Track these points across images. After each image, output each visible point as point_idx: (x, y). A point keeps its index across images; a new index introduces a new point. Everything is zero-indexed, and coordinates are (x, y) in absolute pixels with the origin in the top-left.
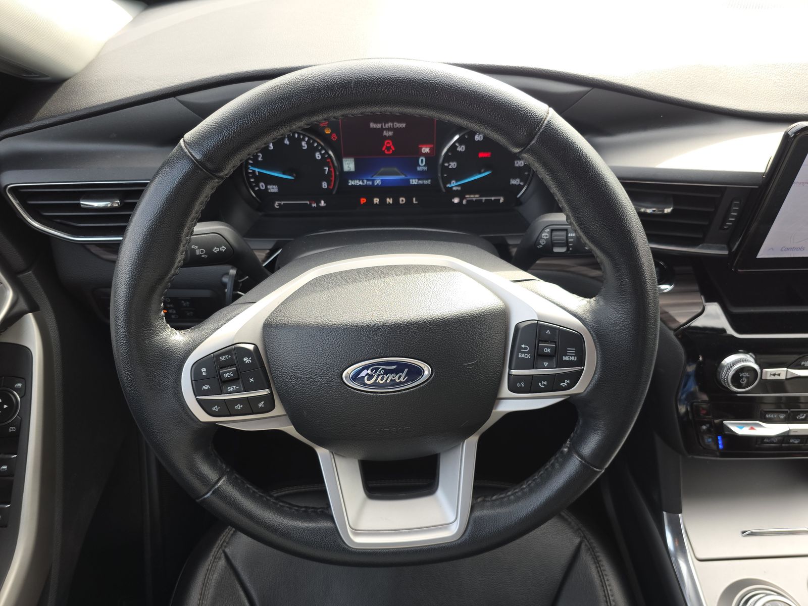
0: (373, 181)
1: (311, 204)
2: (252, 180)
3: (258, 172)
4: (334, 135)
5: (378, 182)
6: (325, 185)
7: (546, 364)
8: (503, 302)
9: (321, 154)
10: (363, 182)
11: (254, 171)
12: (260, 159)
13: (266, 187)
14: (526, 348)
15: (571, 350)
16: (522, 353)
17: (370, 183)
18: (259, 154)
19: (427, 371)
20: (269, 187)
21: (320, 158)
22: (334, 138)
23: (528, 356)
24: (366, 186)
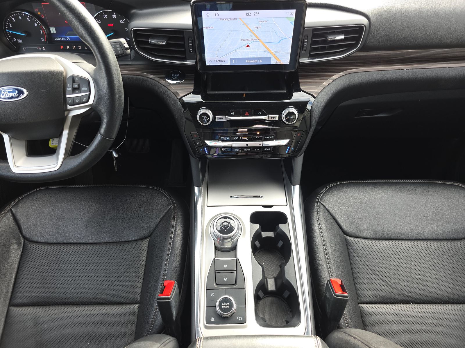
0: (66, 38)
1: (39, 49)
2: (10, 37)
3: (11, 32)
4: (42, 15)
5: (68, 39)
6: (42, 39)
7: (77, 92)
8: (64, 69)
9: (37, 24)
10: (62, 39)
11: (9, 32)
12: (10, 26)
13: (17, 40)
14: (69, 86)
15: (84, 86)
16: (69, 88)
17: (65, 39)
18: (9, 24)
19: (26, 92)
20: (18, 40)
21: (37, 26)
22: (43, 16)
23: (71, 89)
24: (63, 41)
